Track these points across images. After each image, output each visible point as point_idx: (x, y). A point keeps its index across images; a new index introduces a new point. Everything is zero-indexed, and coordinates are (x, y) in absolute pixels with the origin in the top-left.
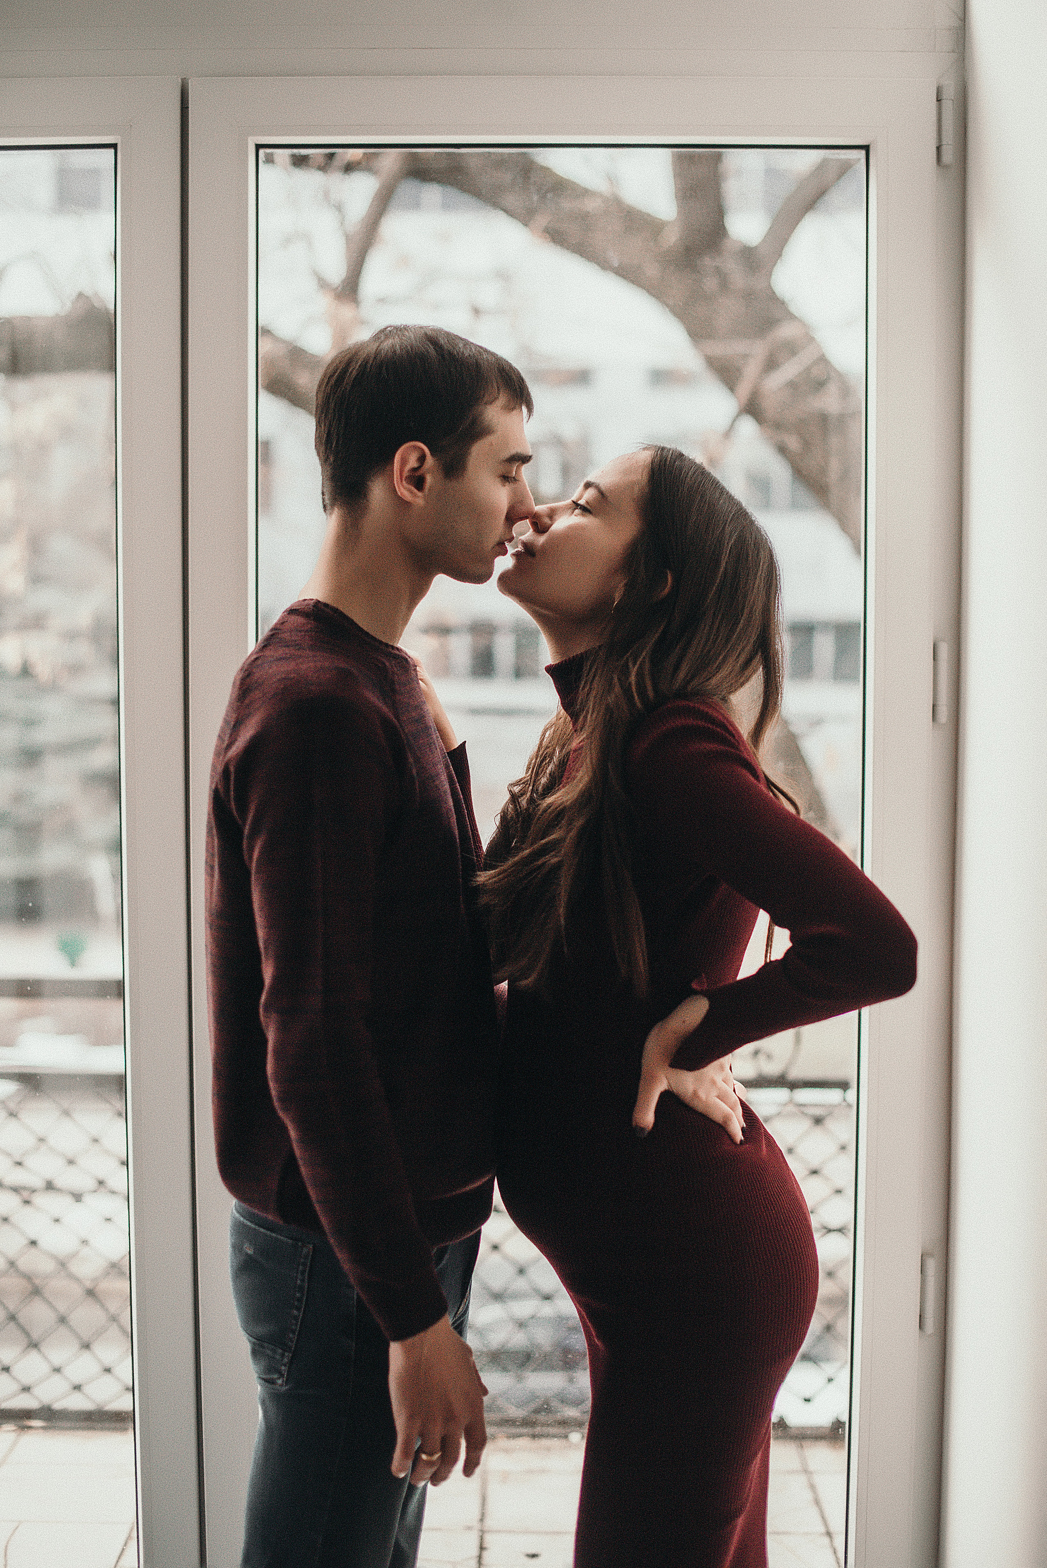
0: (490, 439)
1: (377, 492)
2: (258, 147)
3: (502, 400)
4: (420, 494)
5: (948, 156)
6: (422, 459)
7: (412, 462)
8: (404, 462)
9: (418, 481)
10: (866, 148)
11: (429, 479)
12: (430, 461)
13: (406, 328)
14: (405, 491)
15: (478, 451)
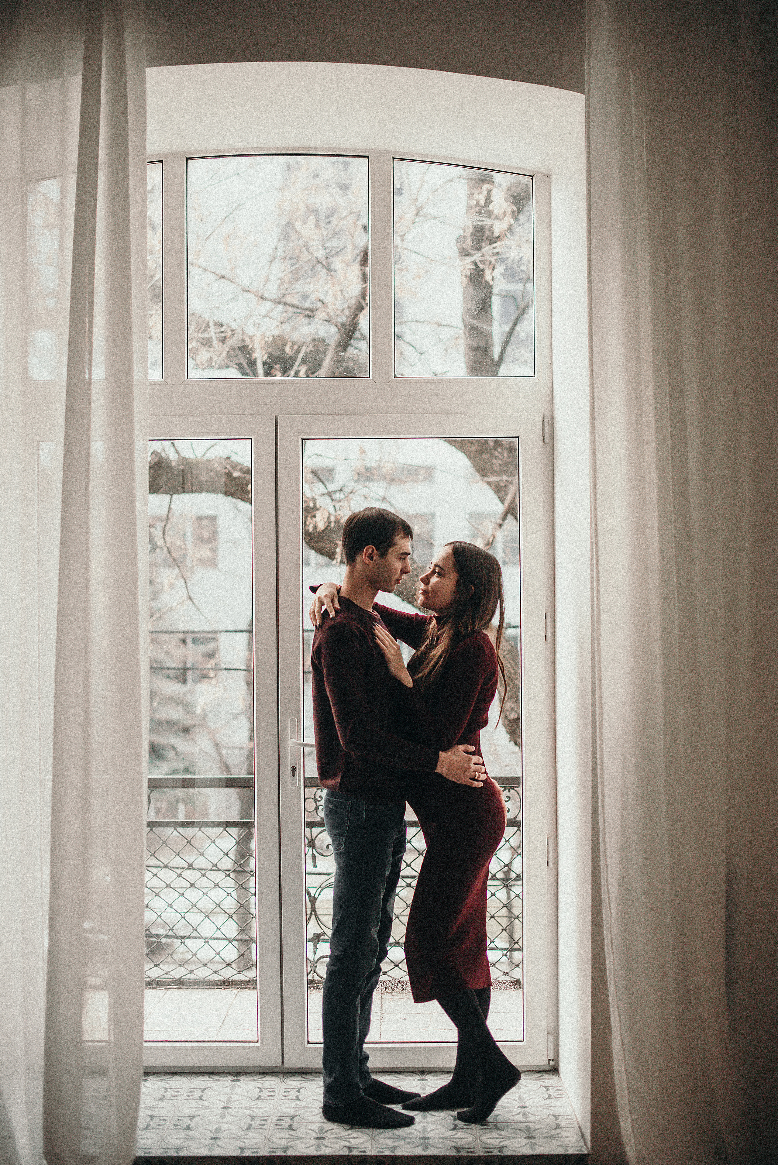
0: (396, 547)
1: (359, 560)
2: (302, 439)
3: (402, 535)
4: (371, 562)
5: (547, 440)
6: (373, 551)
7: (370, 552)
8: (367, 551)
9: (371, 557)
10: (518, 437)
11: (375, 558)
12: (375, 551)
13: (374, 508)
14: (366, 561)
15: (392, 550)
